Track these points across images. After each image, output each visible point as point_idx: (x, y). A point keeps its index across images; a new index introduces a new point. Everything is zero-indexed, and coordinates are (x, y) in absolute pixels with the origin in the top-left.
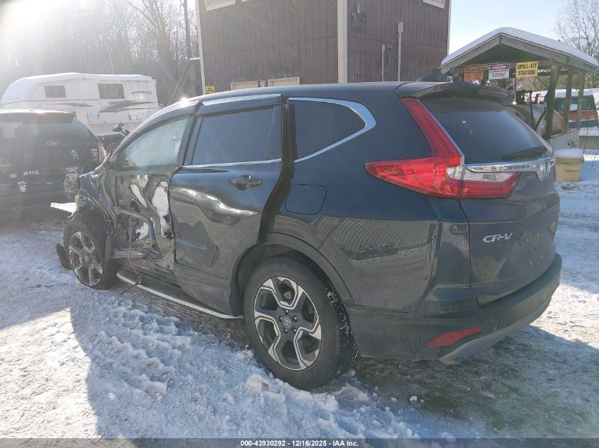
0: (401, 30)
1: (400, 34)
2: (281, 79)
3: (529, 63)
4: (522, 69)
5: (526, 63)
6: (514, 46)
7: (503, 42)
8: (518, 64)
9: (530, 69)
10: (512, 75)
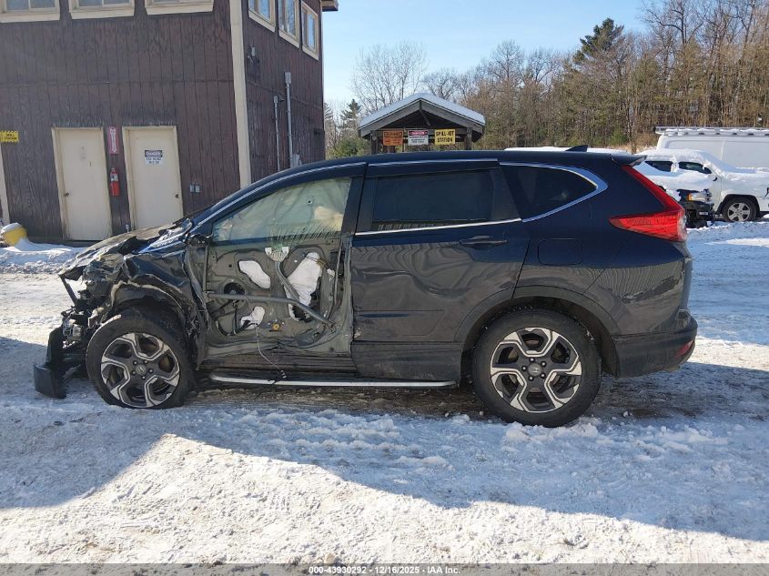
0: (288, 81)
1: (288, 86)
2: (143, 127)
3: (446, 131)
4: (441, 136)
5: (444, 130)
6: (435, 113)
7: (424, 108)
8: (436, 131)
9: (447, 136)
10: (431, 141)
